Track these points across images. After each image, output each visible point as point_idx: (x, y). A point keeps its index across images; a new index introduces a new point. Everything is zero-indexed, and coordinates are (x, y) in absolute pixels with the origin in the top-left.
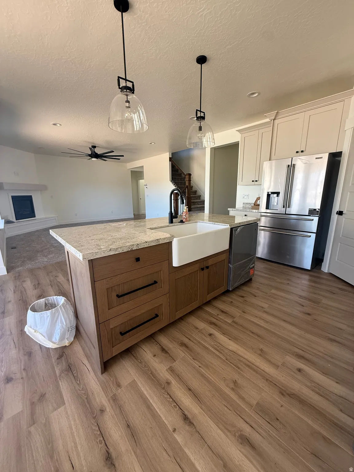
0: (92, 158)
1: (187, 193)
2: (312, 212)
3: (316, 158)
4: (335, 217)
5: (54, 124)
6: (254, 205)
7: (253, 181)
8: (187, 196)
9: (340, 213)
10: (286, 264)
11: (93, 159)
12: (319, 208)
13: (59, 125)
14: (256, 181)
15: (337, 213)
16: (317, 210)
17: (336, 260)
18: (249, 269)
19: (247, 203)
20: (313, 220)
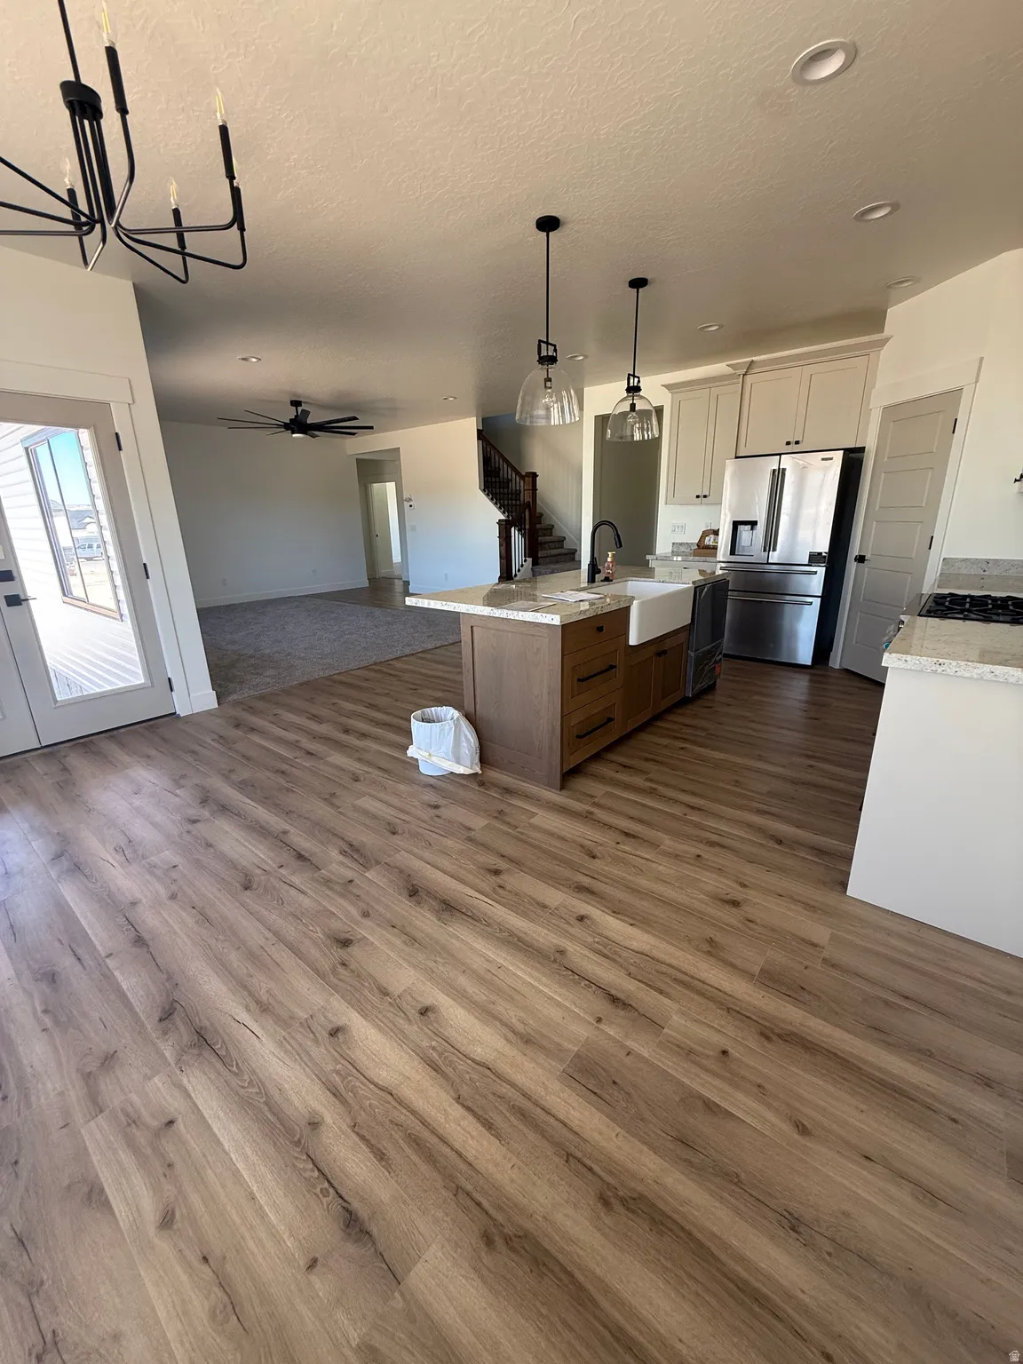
0: (293, 433)
1: (527, 522)
2: (815, 558)
3: (823, 459)
4: (852, 566)
5: (243, 359)
6: (698, 546)
7: (698, 497)
8: (527, 527)
9: (861, 559)
10: (769, 658)
11: (294, 435)
12: (827, 551)
13: (254, 360)
14: (705, 496)
15: (855, 560)
16: (824, 554)
17: (854, 642)
18: (714, 663)
19: (681, 544)
20: (816, 573)
